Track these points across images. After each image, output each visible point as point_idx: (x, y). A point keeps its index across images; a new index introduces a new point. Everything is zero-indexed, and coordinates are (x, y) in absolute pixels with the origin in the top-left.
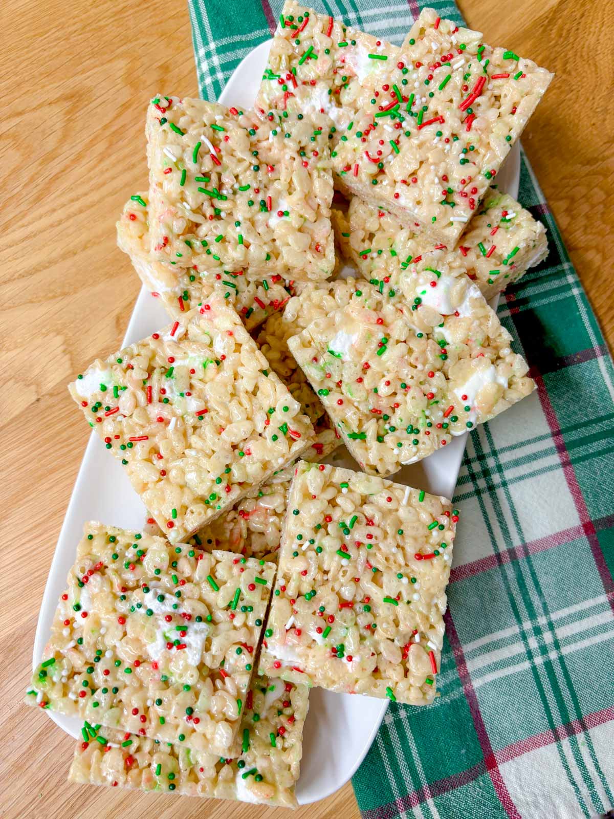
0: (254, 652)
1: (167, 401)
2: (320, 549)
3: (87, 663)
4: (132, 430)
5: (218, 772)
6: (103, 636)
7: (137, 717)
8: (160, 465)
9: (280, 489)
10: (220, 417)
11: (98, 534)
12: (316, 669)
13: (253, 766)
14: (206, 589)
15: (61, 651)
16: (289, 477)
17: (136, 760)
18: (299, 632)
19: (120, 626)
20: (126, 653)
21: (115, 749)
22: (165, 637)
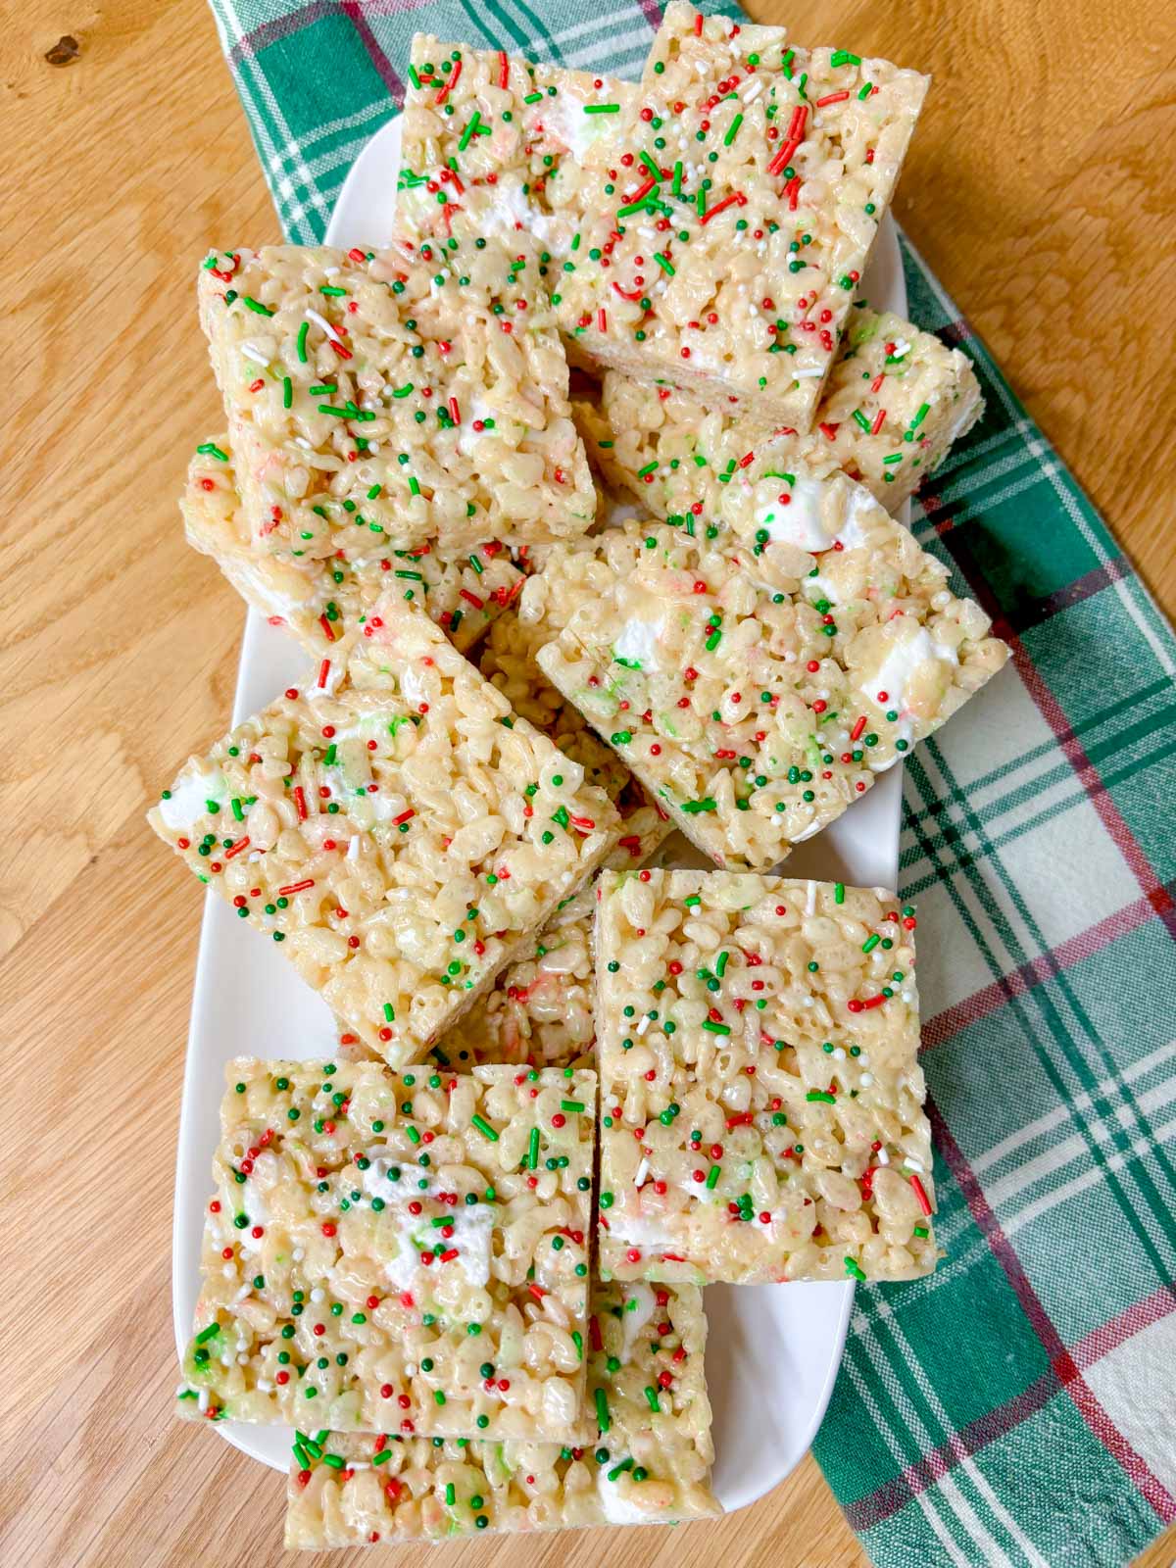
0: (586, 1241)
1: (335, 808)
2: (672, 1027)
3: (279, 1321)
4: (281, 874)
5: (562, 1480)
6: (300, 1265)
7: (392, 1400)
8: (345, 928)
9: (575, 933)
10: (441, 819)
11: (255, 1080)
12: (707, 1250)
13: (625, 1455)
14: (474, 1140)
15: (227, 1308)
16: (587, 908)
17: (405, 1485)
18: (663, 1188)
19: (328, 1241)
20: (348, 1286)
21: (364, 1471)
22: (417, 1244)
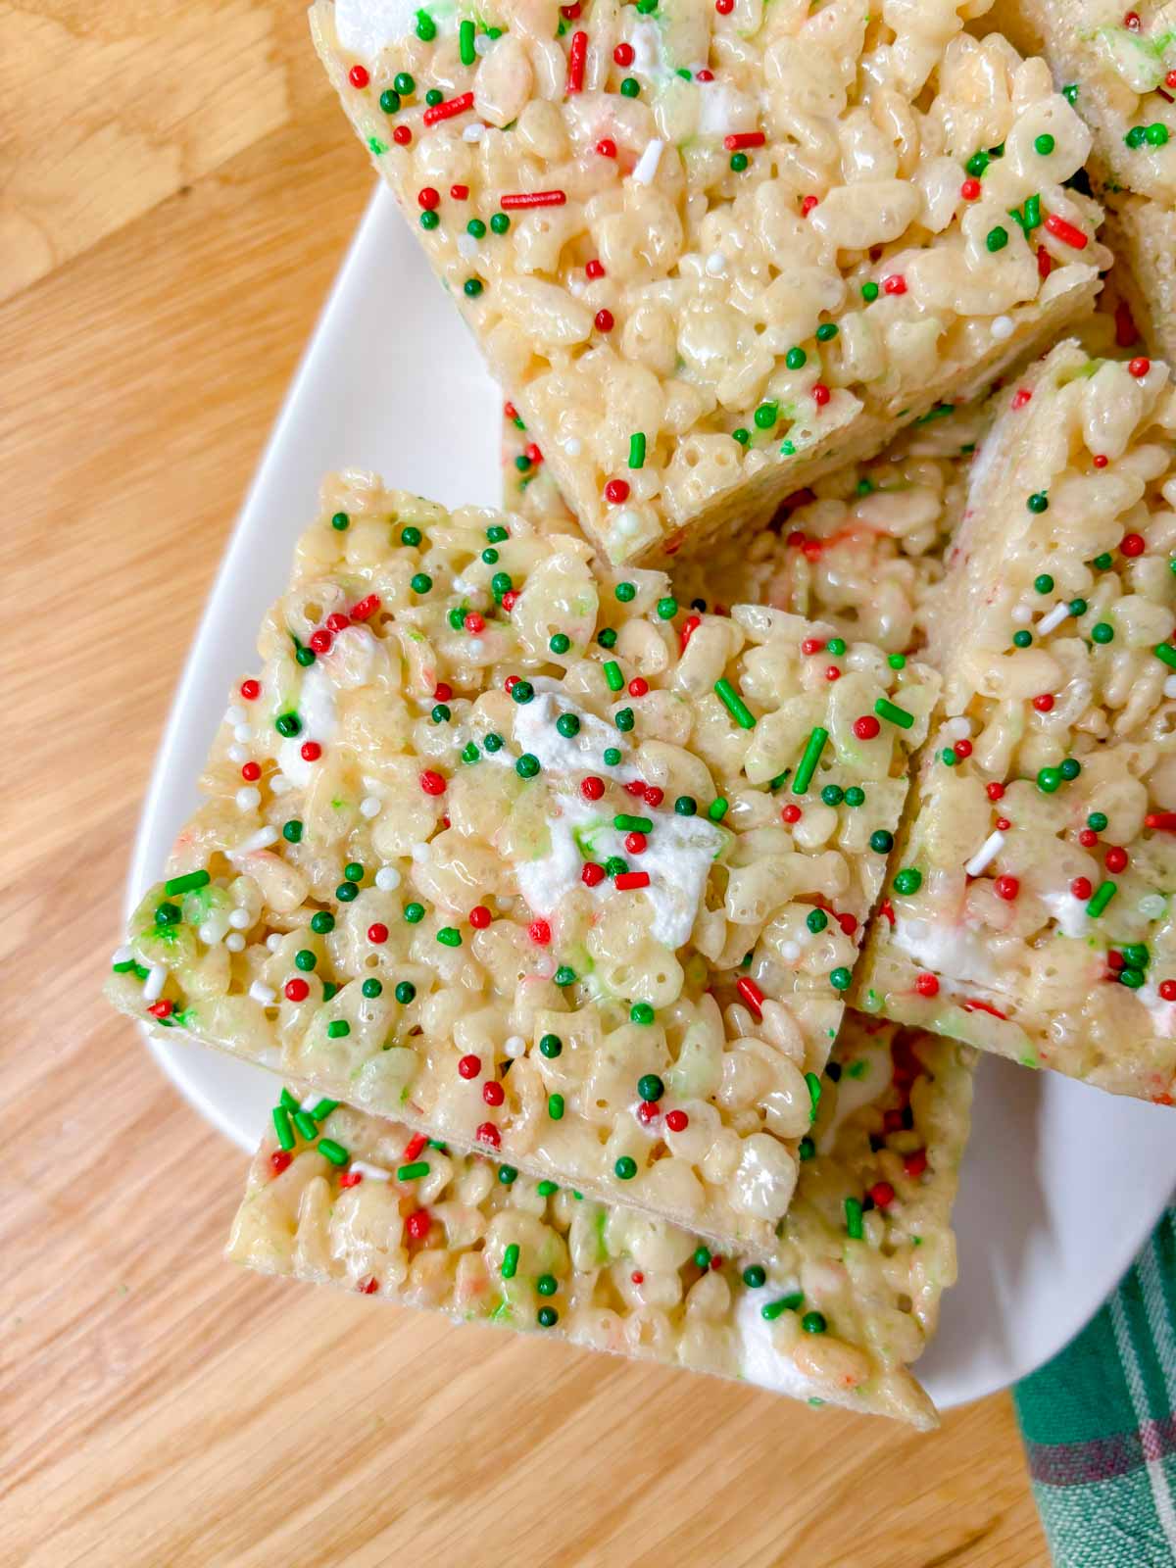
0: (860, 934)
1: (633, 89)
2: (1106, 634)
3: (309, 902)
4: (510, 177)
5: (686, 1291)
6: (369, 825)
7: (477, 1083)
8: (595, 295)
9: (930, 473)
10: (810, 160)
11: (366, 517)
12: (1051, 1013)
13: (791, 1286)
14: (712, 719)
15: (229, 854)
17: (441, 1226)
18: (1011, 889)
19: (427, 800)
20: (448, 879)
21: (376, 1181)
22: (583, 848)
